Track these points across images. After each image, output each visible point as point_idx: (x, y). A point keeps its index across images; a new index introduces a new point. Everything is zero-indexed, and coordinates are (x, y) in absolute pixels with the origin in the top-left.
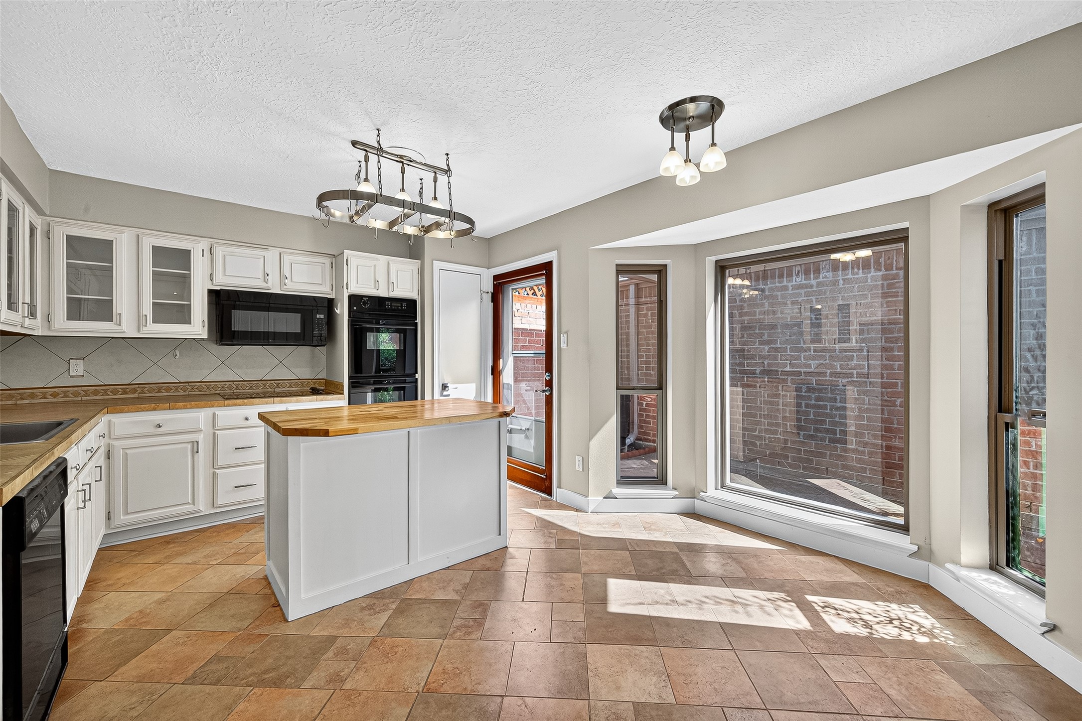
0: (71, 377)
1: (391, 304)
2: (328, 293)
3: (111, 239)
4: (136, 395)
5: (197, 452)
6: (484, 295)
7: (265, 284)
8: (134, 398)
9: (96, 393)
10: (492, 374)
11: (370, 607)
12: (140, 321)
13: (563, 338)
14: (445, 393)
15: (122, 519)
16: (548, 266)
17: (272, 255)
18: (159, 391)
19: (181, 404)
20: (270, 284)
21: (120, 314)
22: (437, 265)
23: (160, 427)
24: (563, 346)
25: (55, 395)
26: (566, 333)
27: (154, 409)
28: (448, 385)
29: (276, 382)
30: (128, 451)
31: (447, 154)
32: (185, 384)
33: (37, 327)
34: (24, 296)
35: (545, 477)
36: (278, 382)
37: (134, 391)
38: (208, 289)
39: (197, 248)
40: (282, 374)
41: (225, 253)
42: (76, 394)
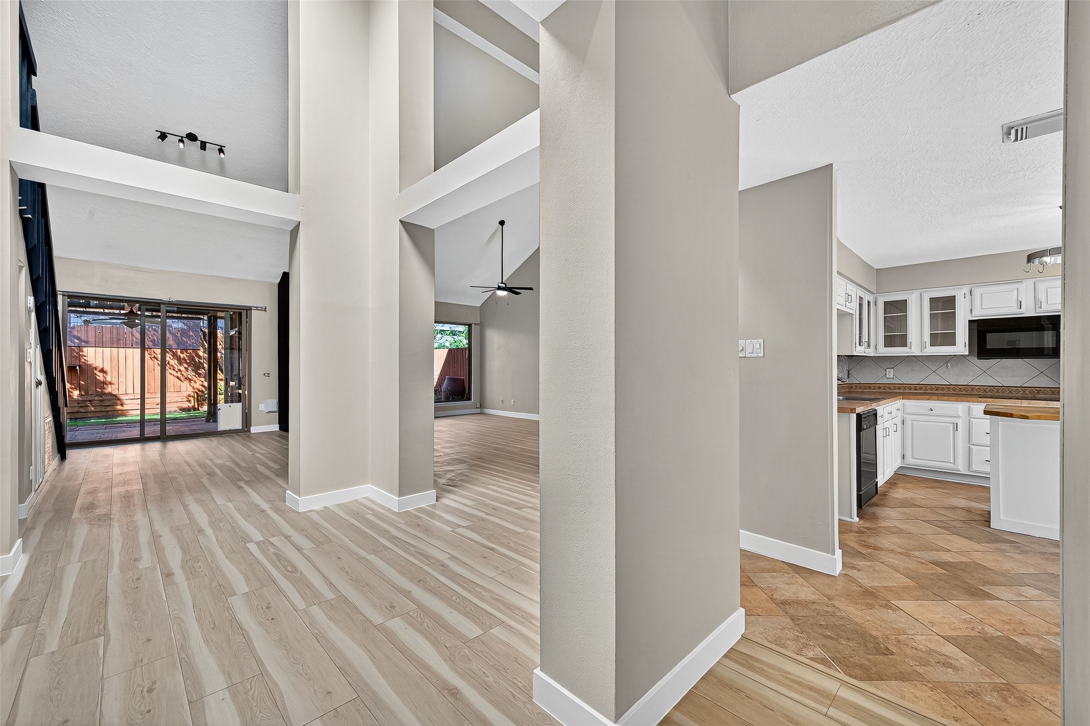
0: (887, 379)
3: (905, 300)
4: (922, 391)
5: (957, 430)
7: (1018, 311)
8: (921, 393)
9: (899, 388)
12: (923, 346)
15: (910, 461)
17: (1026, 285)
18: (937, 390)
19: (946, 398)
20: (1023, 310)
21: (911, 342)
23: (932, 410)
25: (879, 388)
27: (929, 399)
30: (914, 422)
32: (955, 386)
33: (871, 352)
34: (865, 338)
37: (921, 389)
38: (969, 321)
39: (961, 295)
41: (982, 293)
42: (890, 388)
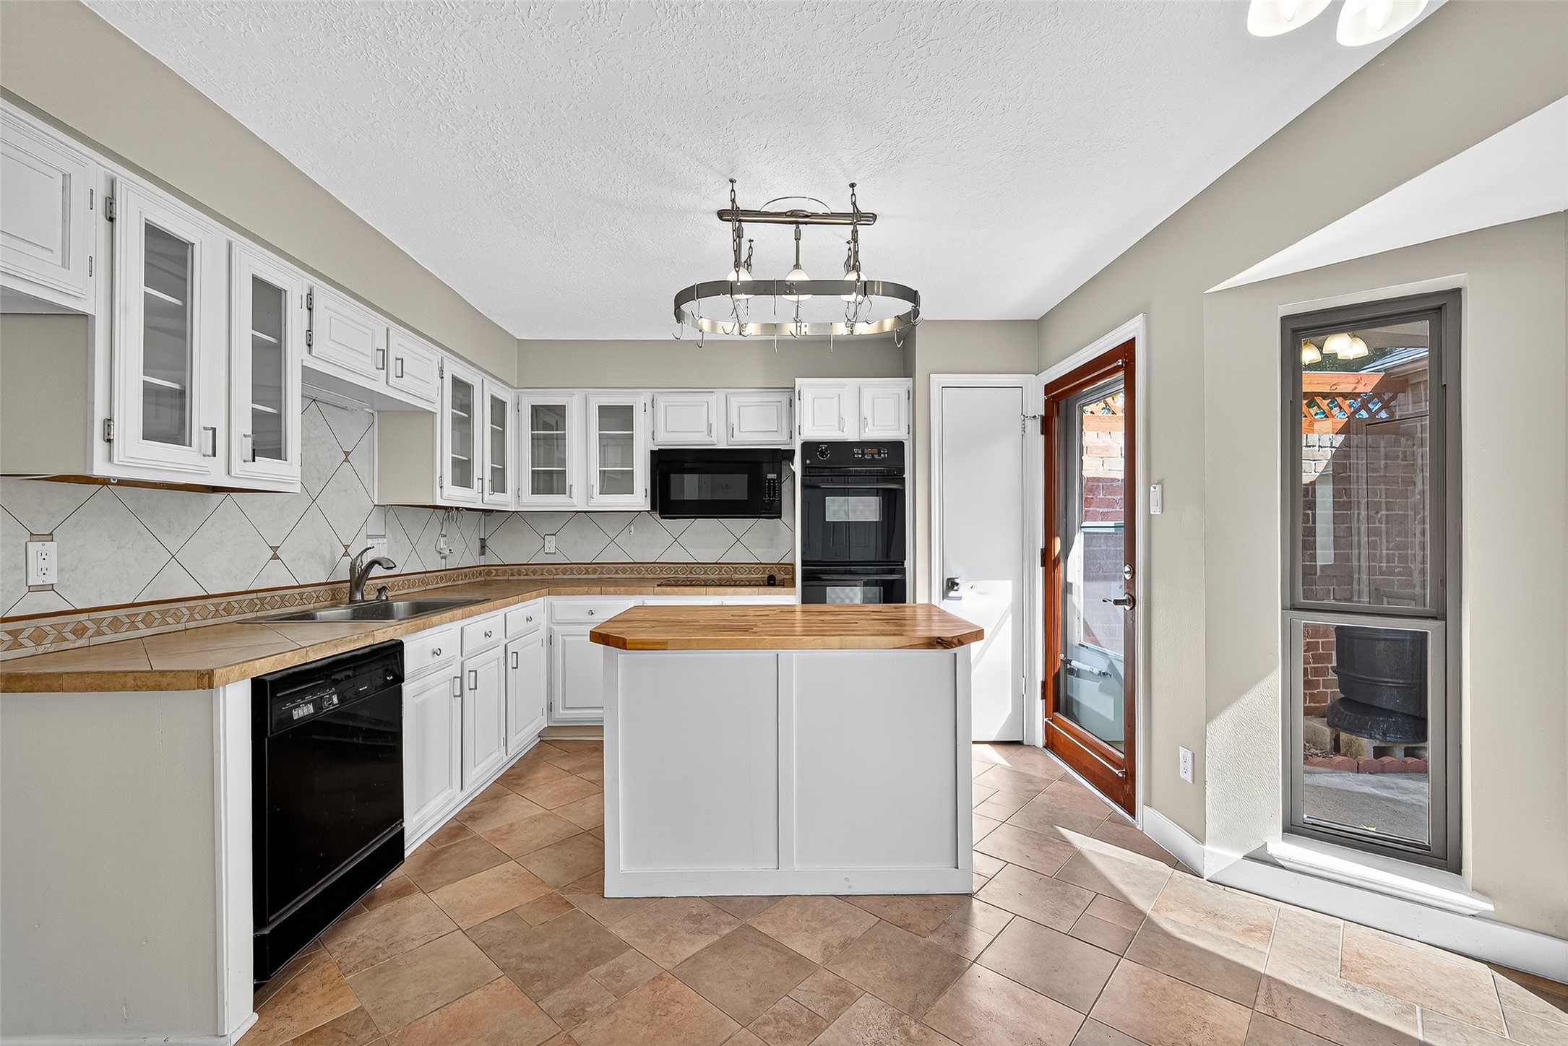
0: (546, 553)
1: (863, 451)
2: (784, 442)
3: (564, 404)
6: (1029, 423)
7: (709, 439)
9: (563, 571)
10: (1044, 564)
11: (697, 919)
12: (590, 496)
13: (1155, 492)
14: (952, 594)
15: (562, 714)
16: (1127, 350)
17: (717, 399)
18: (617, 573)
19: (612, 589)
20: (714, 439)
21: (571, 486)
22: (937, 380)
23: (592, 613)
24: (1155, 510)
25: (534, 572)
26: (1160, 483)
27: (587, 593)
28: (957, 581)
29: (733, 566)
30: (567, 639)
31: (852, 185)
32: (639, 565)
33: (506, 503)
34: (481, 472)
35: (1120, 775)
36: (735, 566)
38: (651, 451)
39: (638, 400)
40: (739, 555)
41: (666, 404)
42: (550, 572)
